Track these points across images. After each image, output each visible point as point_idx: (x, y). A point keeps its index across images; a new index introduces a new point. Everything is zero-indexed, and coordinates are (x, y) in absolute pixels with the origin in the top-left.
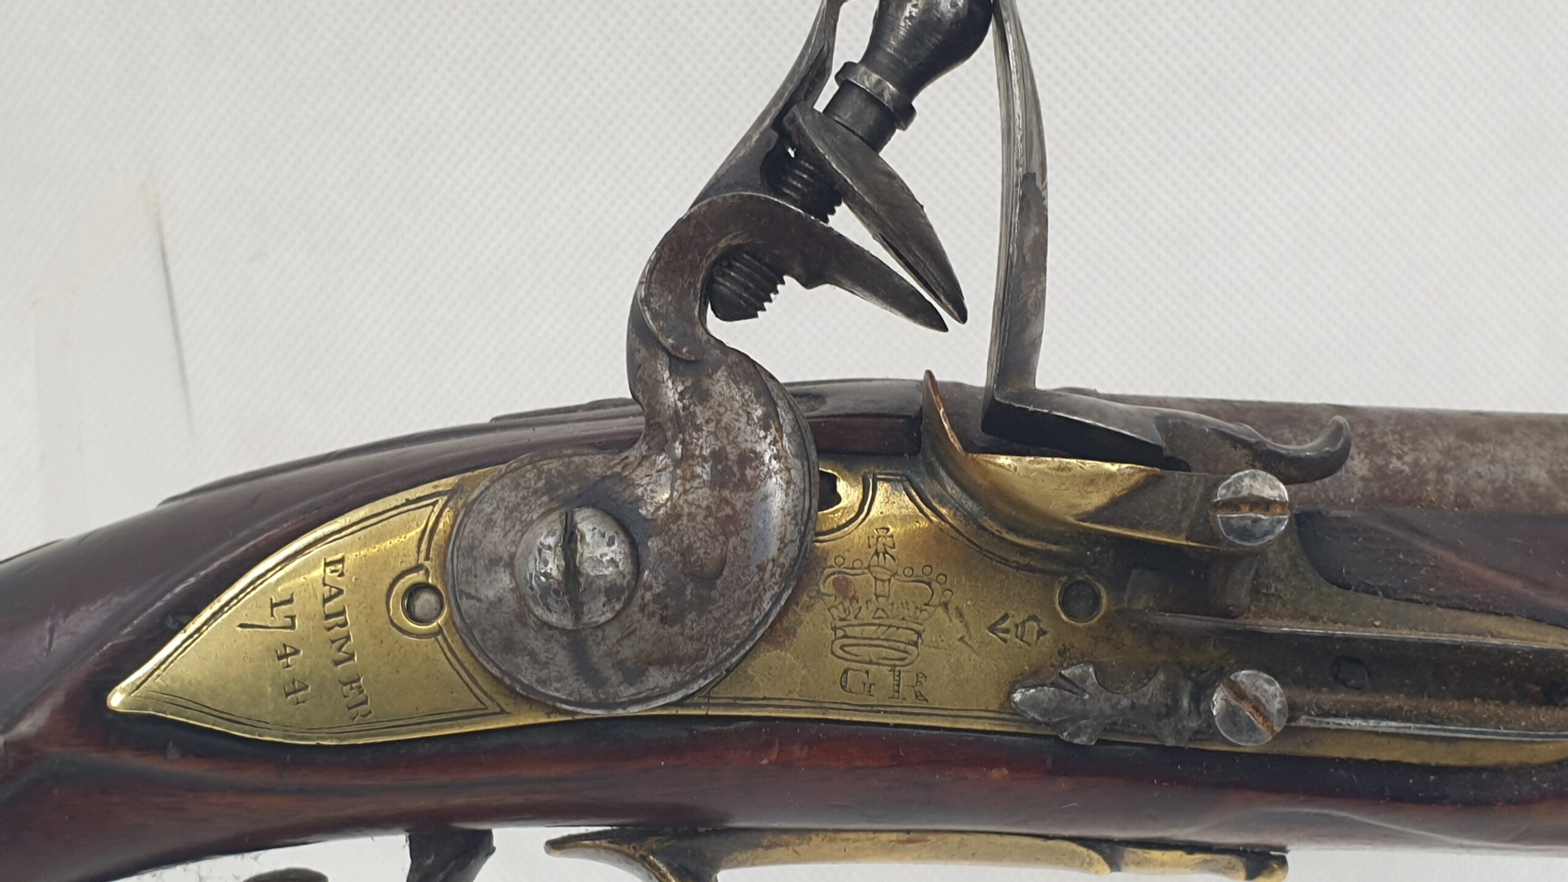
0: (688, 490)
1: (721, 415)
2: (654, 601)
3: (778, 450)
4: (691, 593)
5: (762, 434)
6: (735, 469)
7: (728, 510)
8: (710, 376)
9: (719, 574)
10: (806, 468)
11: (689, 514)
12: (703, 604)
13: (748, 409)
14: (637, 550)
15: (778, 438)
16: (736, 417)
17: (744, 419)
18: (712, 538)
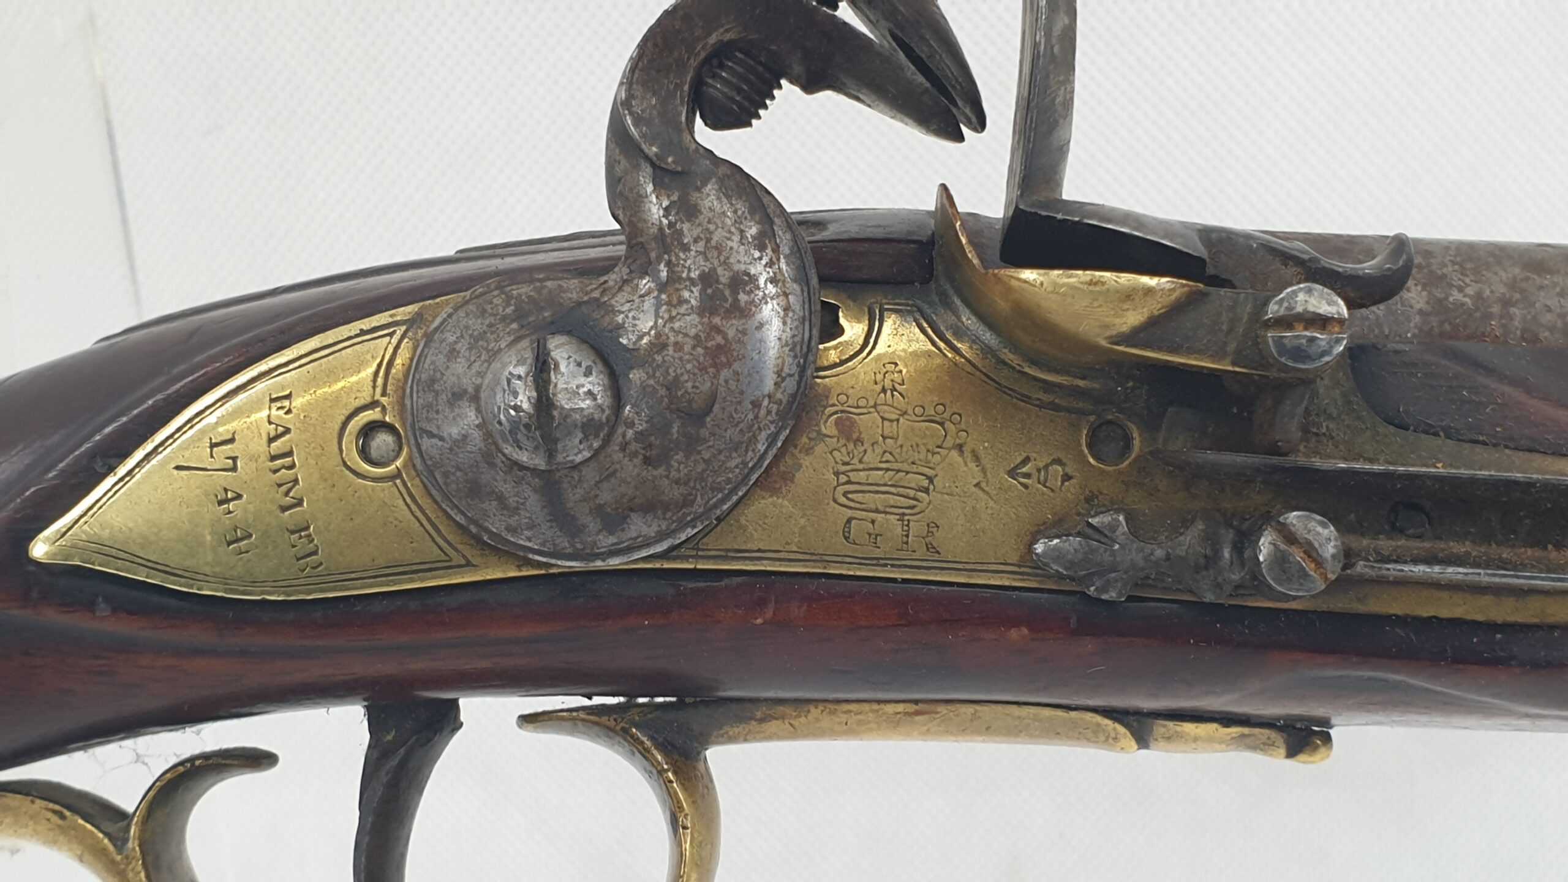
0: (674, 317)
1: (711, 233)
2: (636, 440)
3: (775, 273)
4: (678, 432)
5: (757, 254)
6: (727, 293)
7: (719, 339)
8: (698, 190)
9: (709, 409)
10: (806, 294)
11: (676, 343)
12: (691, 444)
13: (742, 227)
14: (617, 381)
15: (774, 259)
16: (728, 235)
17: (736, 238)
18: (701, 370)
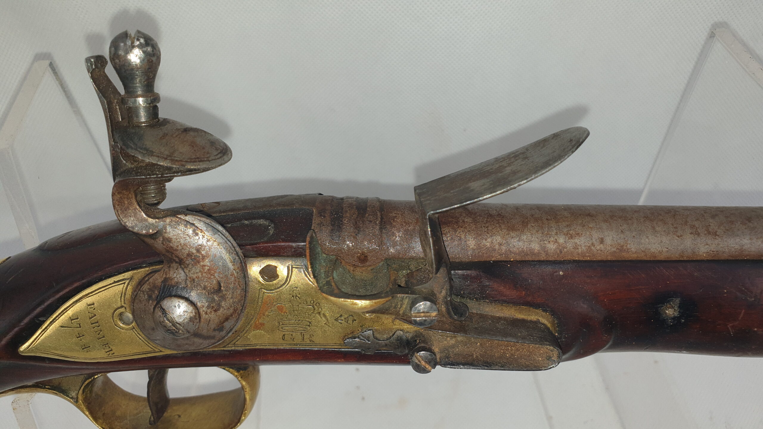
0: (190, 270)
1: (180, 242)
2: (208, 309)
3: (207, 238)
4: (217, 298)
5: (197, 237)
6: (198, 255)
7: (207, 268)
8: (166, 233)
9: (220, 286)
10: (221, 235)
11: (196, 277)
12: (223, 298)
13: (186, 234)
14: (189, 300)
15: (203, 235)
16: (184, 239)
17: (188, 238)
18: (209, 279)
